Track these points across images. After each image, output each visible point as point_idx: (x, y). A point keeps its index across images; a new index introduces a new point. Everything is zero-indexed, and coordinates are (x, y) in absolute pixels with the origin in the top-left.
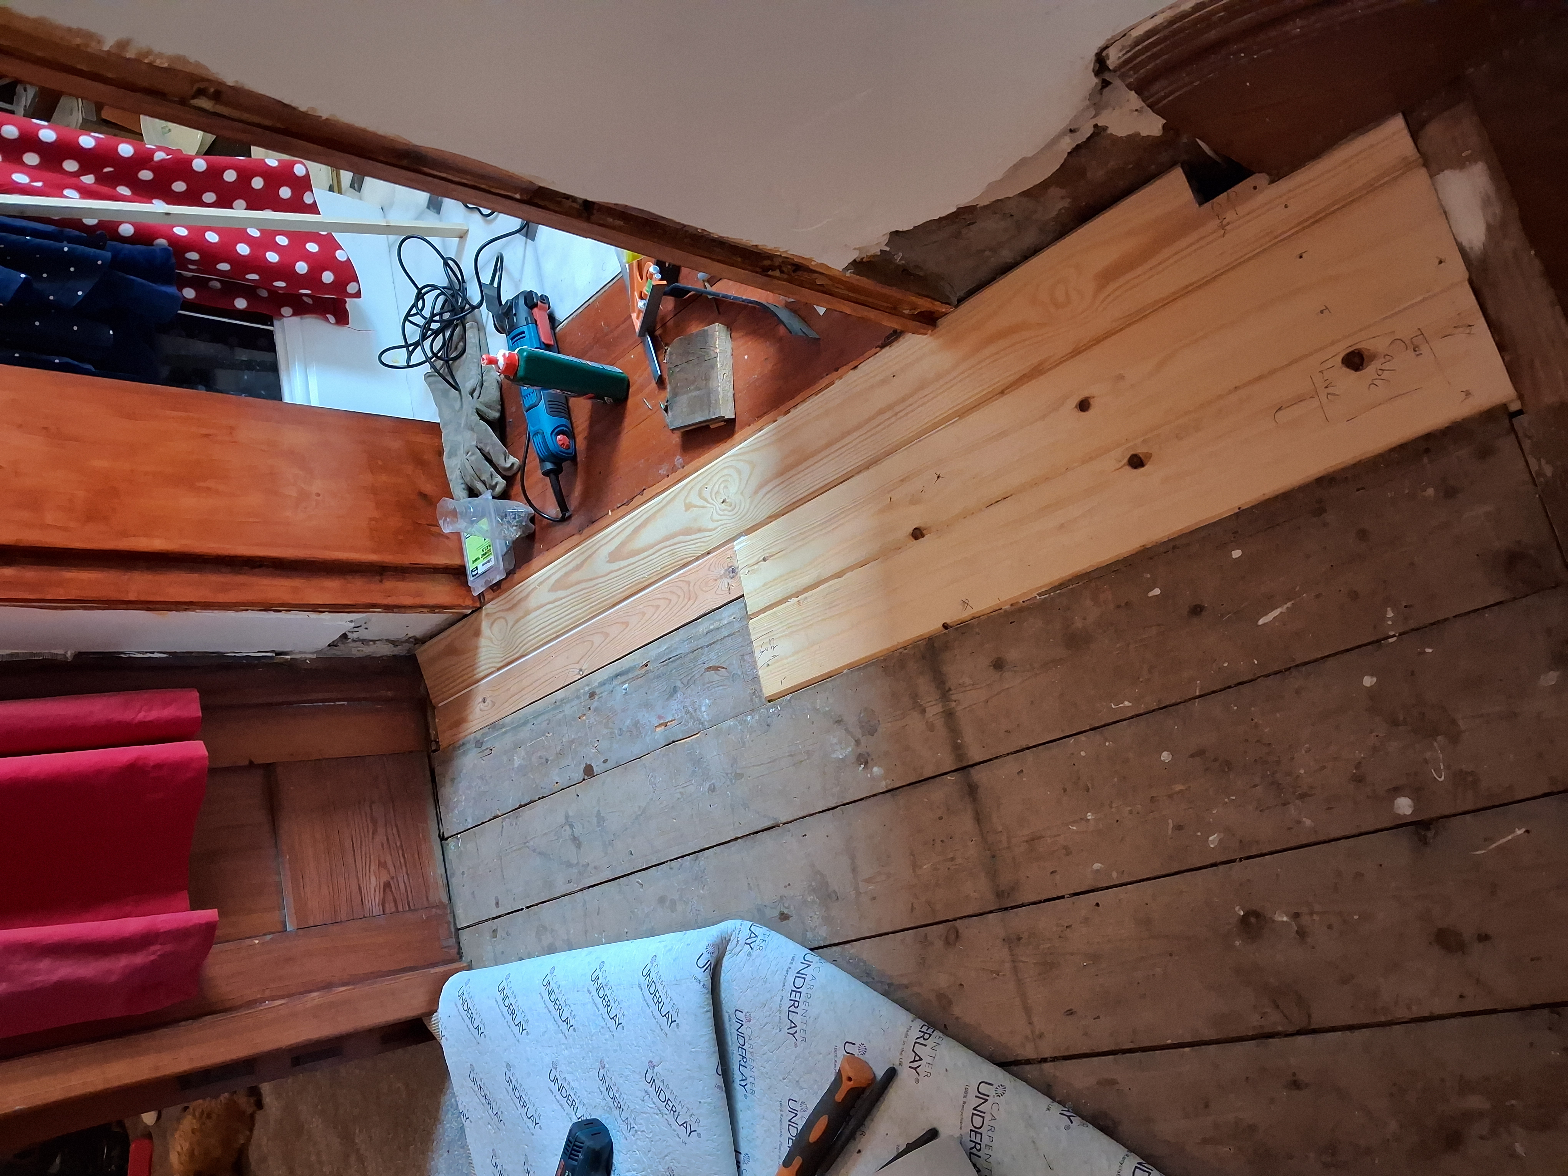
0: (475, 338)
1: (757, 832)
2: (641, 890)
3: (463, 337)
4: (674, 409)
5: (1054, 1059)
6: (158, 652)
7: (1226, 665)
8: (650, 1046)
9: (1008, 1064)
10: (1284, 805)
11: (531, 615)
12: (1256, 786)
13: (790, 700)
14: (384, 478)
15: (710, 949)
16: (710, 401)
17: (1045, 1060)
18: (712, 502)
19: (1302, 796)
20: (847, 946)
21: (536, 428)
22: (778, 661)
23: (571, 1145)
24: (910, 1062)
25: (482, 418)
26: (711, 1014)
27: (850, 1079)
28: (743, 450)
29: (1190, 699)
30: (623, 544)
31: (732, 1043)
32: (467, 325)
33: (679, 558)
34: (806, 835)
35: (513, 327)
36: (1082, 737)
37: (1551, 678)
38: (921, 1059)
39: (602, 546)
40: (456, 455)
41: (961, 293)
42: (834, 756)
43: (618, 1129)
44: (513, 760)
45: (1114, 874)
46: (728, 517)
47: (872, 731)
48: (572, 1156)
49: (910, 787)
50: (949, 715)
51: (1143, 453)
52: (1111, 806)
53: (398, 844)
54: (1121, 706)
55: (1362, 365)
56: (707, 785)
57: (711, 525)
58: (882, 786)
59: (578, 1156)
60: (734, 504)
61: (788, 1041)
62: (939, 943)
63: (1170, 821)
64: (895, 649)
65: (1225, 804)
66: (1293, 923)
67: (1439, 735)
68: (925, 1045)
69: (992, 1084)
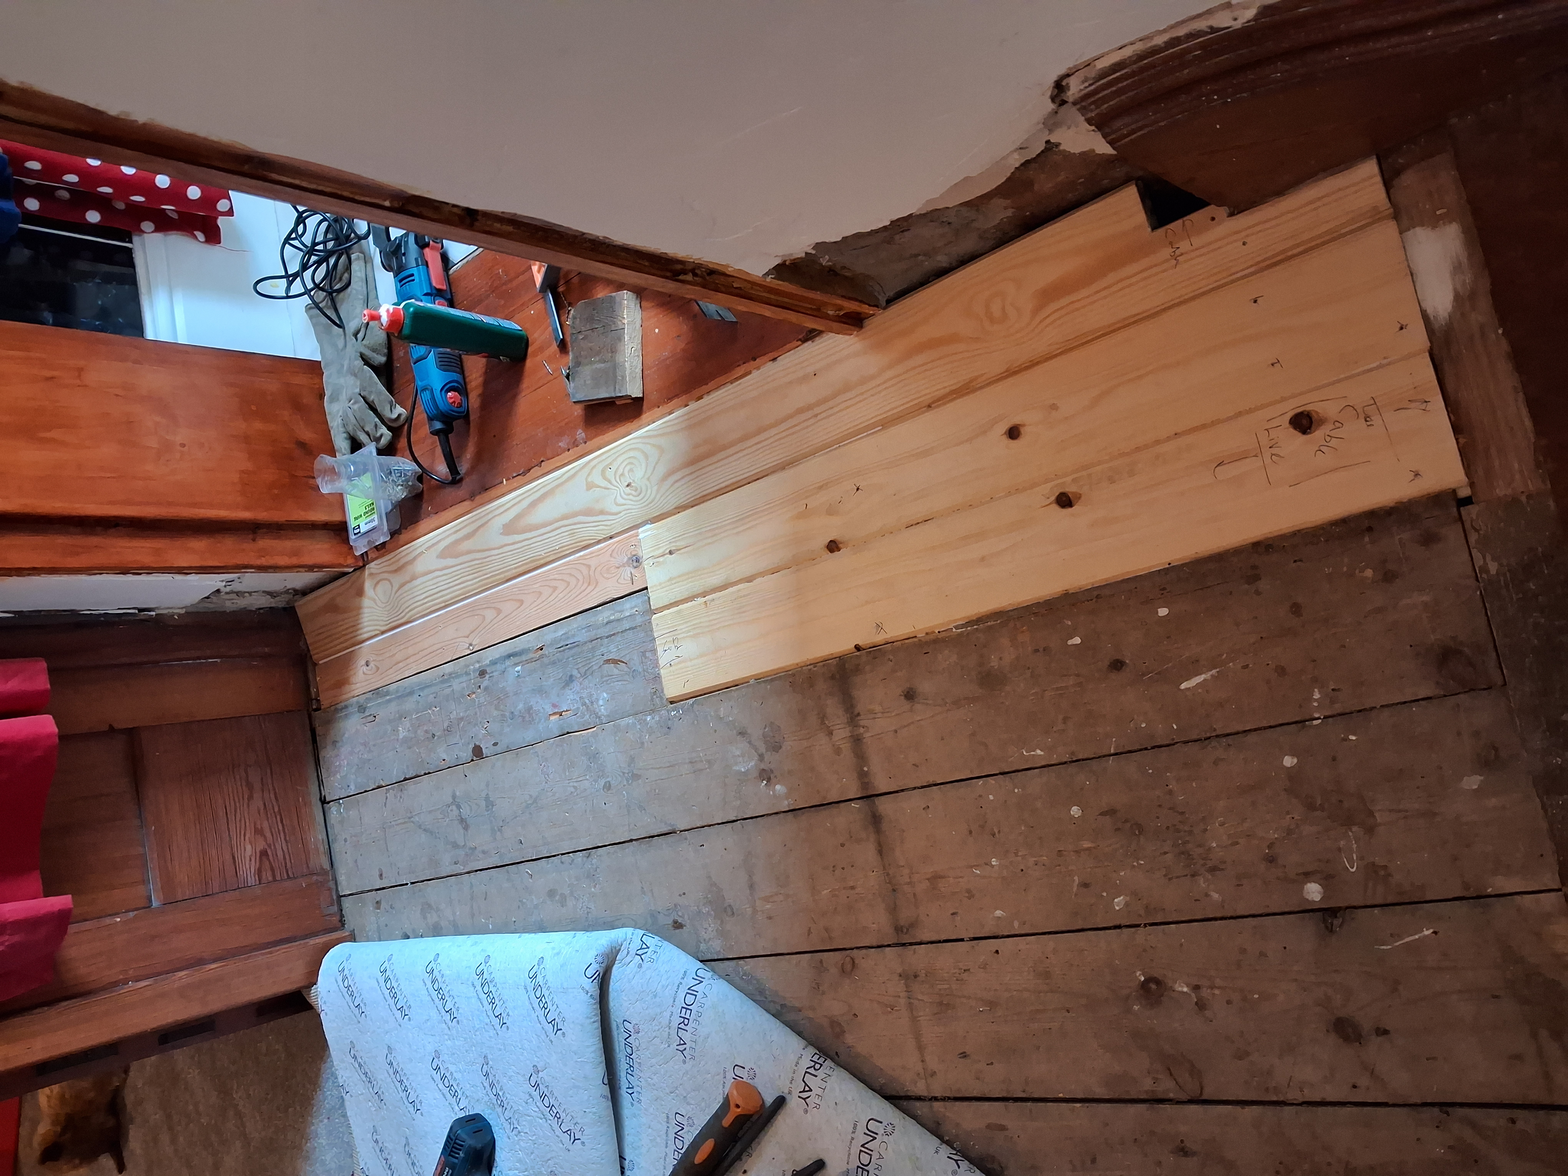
0: (361, 271)
1: (650, 837)
2: (530, 880)
3: (348, 270)
4: (576, 378)
5: (945, 1100)
7: (1143, 725)
8: (534, 1051)
9: (897, 1099)
10: (1193, 876)
11: (418, 580)
12: (1165, 853)
13: (690, 704)
14: (258, 425)
15: (600, 958)
16: (615, 378)
17: (935, 1099)
18: (616, 484)
19: (1213, 870)
20: (741, 962)
21: (424, 382)
22: (679, 663)
23: (452, 1143)
24: (800, 1092)
25: (367, 363)
26: (598, 1024)
27: (738, 1106)
28: (649, 434)
29: (1104, 756)
30: (518, 517)
31: (620, 1051)
32: (353, 256)
33: (579, 539)
34: (704, 845)
35: (401, 267)
36: (990, 781)
37: (1474, 782)
38: (811, 1090)
39: (495, 516)
40: (338, 401)
41: (891, 294)
42: (736, 768)
43: (500, 1126)
44: (398, 730)
45: (1016, 924)
46: (632, 503)
47: (776, 748)
48: (452, 1154)
49: (813, 809)
50: (857, 741)
51: (1073, 493)
52: (1016, 854)
53: (276, 810)
54: (1032, 753)
55: (1310, 428)
56: (602, 782)
57: (615, 509)
58: (785, 805)
59: (459, 1154)
60: (639, 489)
61: (677, 1057)
62: (834, 971)
63: (1076, 878)
64: (803, 665)
65: (1134, 866)
66: (1193, 995)
67: (1354, 824)
68: (816, 1076)
69: (881, 1122)
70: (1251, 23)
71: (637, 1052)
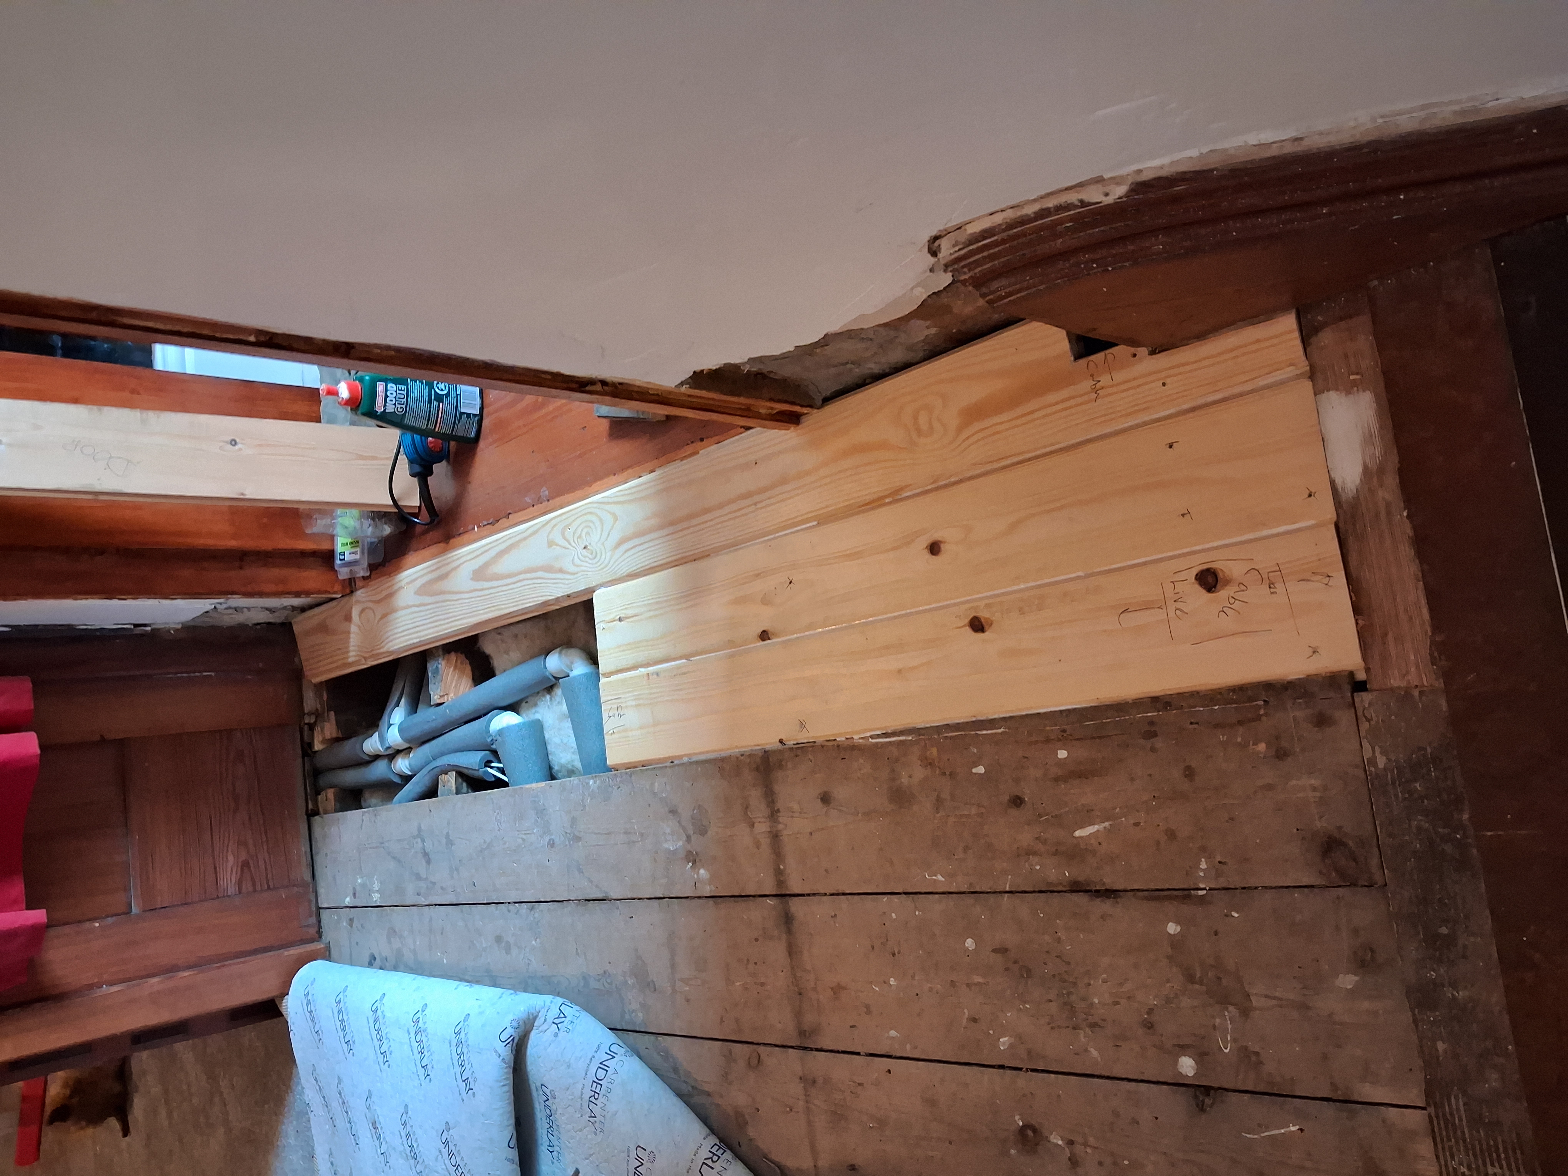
1: (587, 900)
2: (480, 924)
7: (1038, 867)
10: (1075, 1028)
11: (399, 612)
12: (1050, 1001)
15: (515, 1024)
18: (574, 545)
19: (1093, 1026)
20: (660, 1038)
22: (622, 731)
28: (605, 499)
29: (1000, 892)
30: (487, 565)
33: (539, 594)
34: (632, 918)
36: (894, 899)
37: (1348, 981)
39: (467, 561)
41: (827, 393)
42: (666, 845)
45: (908, 1046)
46: (588, 565)
47: (702, 831)
49: (732, 899)
50: (775, 837)
51: (986, 619)
52: (913, 977)
53: (261, 822)
54: (934, 877)
55: (1215, 587)
56: (547, 839)
57: (572, 569)
58: (707, 890)
60: (594, 553)
61: (589, 1128)
62: (741, 1063)
63: (966, 1011)
64: (733, 754)
65: (1020, 1009)
66: (1067, 1150)
67: (1232, 1004)
68: (713, 1168)
70: (1124, 199)
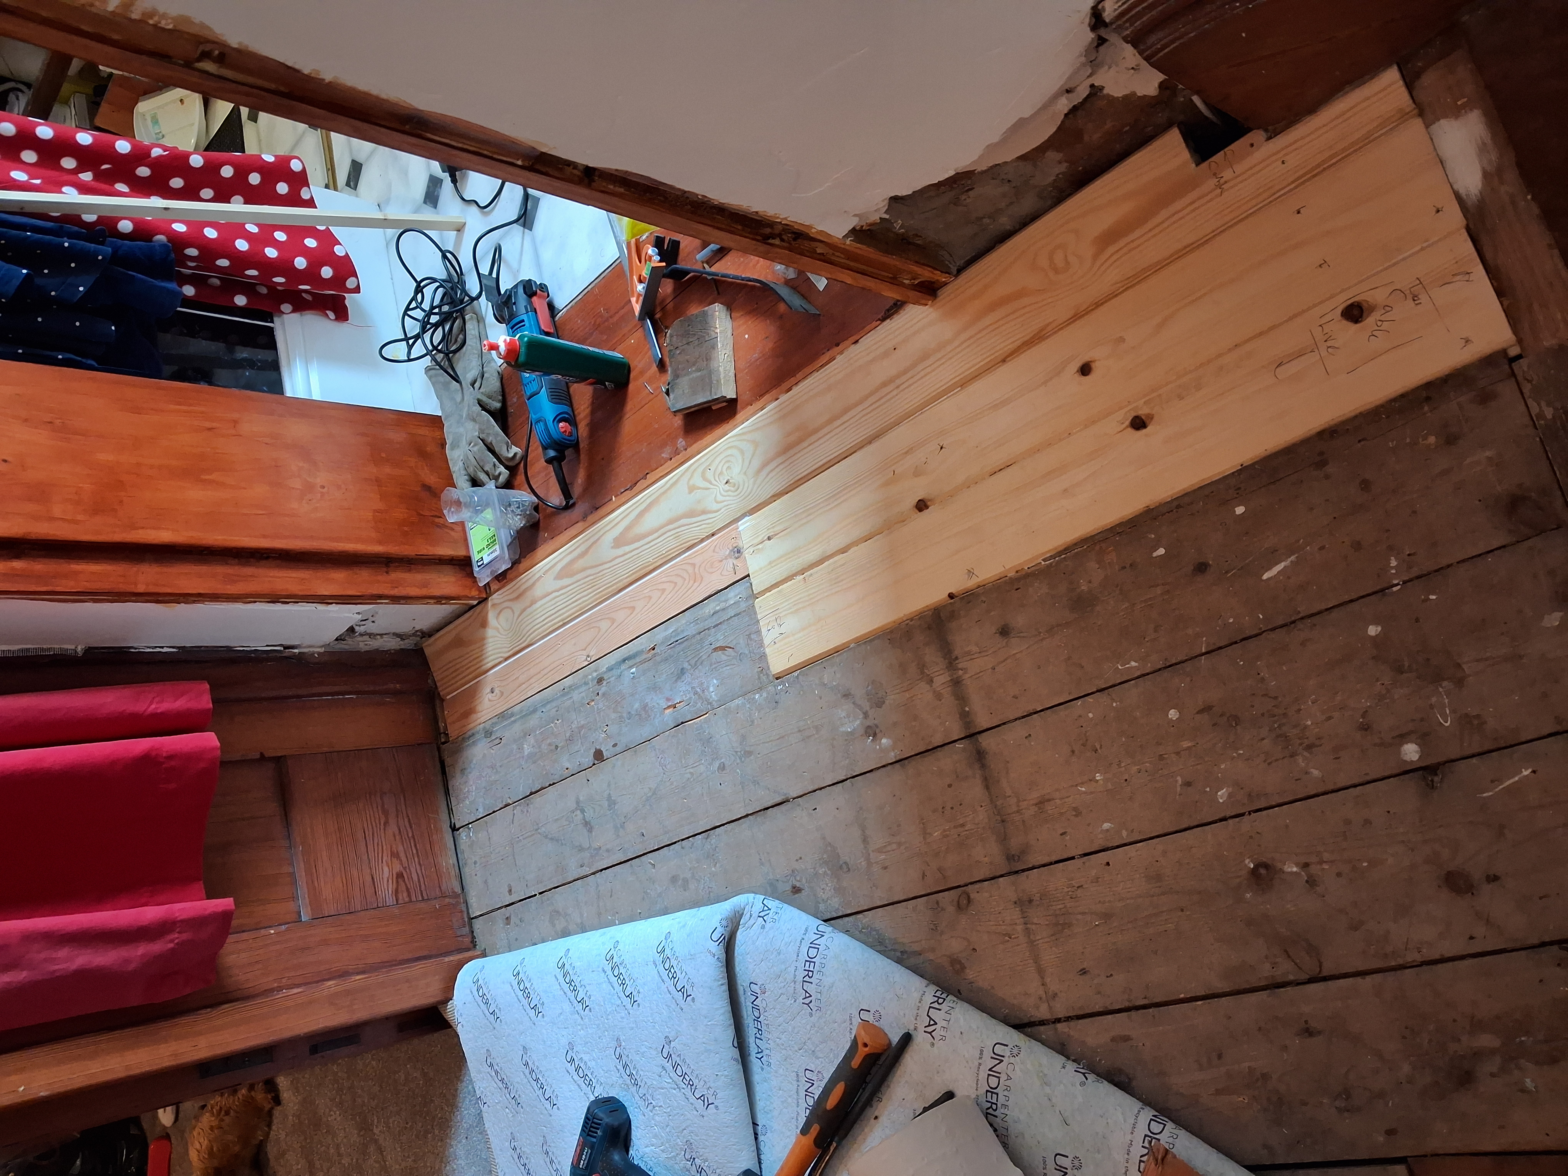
0: (474, 329)
1: (767, 809)
2: (654, 870)
3: (463, 330)
4: (676, 390)
5: (1068, 1019)
6: (167, 647)
7: (1231, 621)
8: (666, 1022)
9: (1023, 1026)
10: (1291, 756)
11: (537, 604)
12: (1263, 739)
13: (797, 677)
14: (387, 470)
15: (724, 923)
16: (711, 382)
17: (1058, 1020)
18: (715, 483)
19: (1309, 747)
20: (861, 916)
21: (538, 415)
22: (783, 639)
23: (590, 1122)
24: (925, 1027)
25: (484, 407)
26: (726, 987)
27: (865, 1045)
28: (743, 431)
29: (1196, 657)
30: (628, 528)
31: (748, 1016)
32: (467, 317)
33: (684, 541)
34: (816, 809)
35: (512, 316)
36: (1089, 699)
37: (1554, 619)
38: (936, 1024)
39: (606, 532)
40: (458, 446)
41: (961, 262)
42: (843, 729)
43: (635, 1105)
44: (523, 748)
45: (1123, 834)
46: (732, 498)
47: (879, 703)
48: (590, 1133)
49: (918, 756)
50: (957, 684)
51: (1144, 415)
52: (1119, 765)
53: (410, 835)
54: (1127, 666)
55: (1361, 316)
56: (716, 764)
57: (715, 507)
58: (892, 757)
59: (597, 1133)
60: (737, 485)
61: (803, 1011)
62: (951, 909)
63: (1178, 778)
64: (901, 621)
65: (1233, 758)
66: (1303, 873)
67: (1444, 680)
68: (940, 1010)
69: (1007, 1046)
71: (765, 1014)
